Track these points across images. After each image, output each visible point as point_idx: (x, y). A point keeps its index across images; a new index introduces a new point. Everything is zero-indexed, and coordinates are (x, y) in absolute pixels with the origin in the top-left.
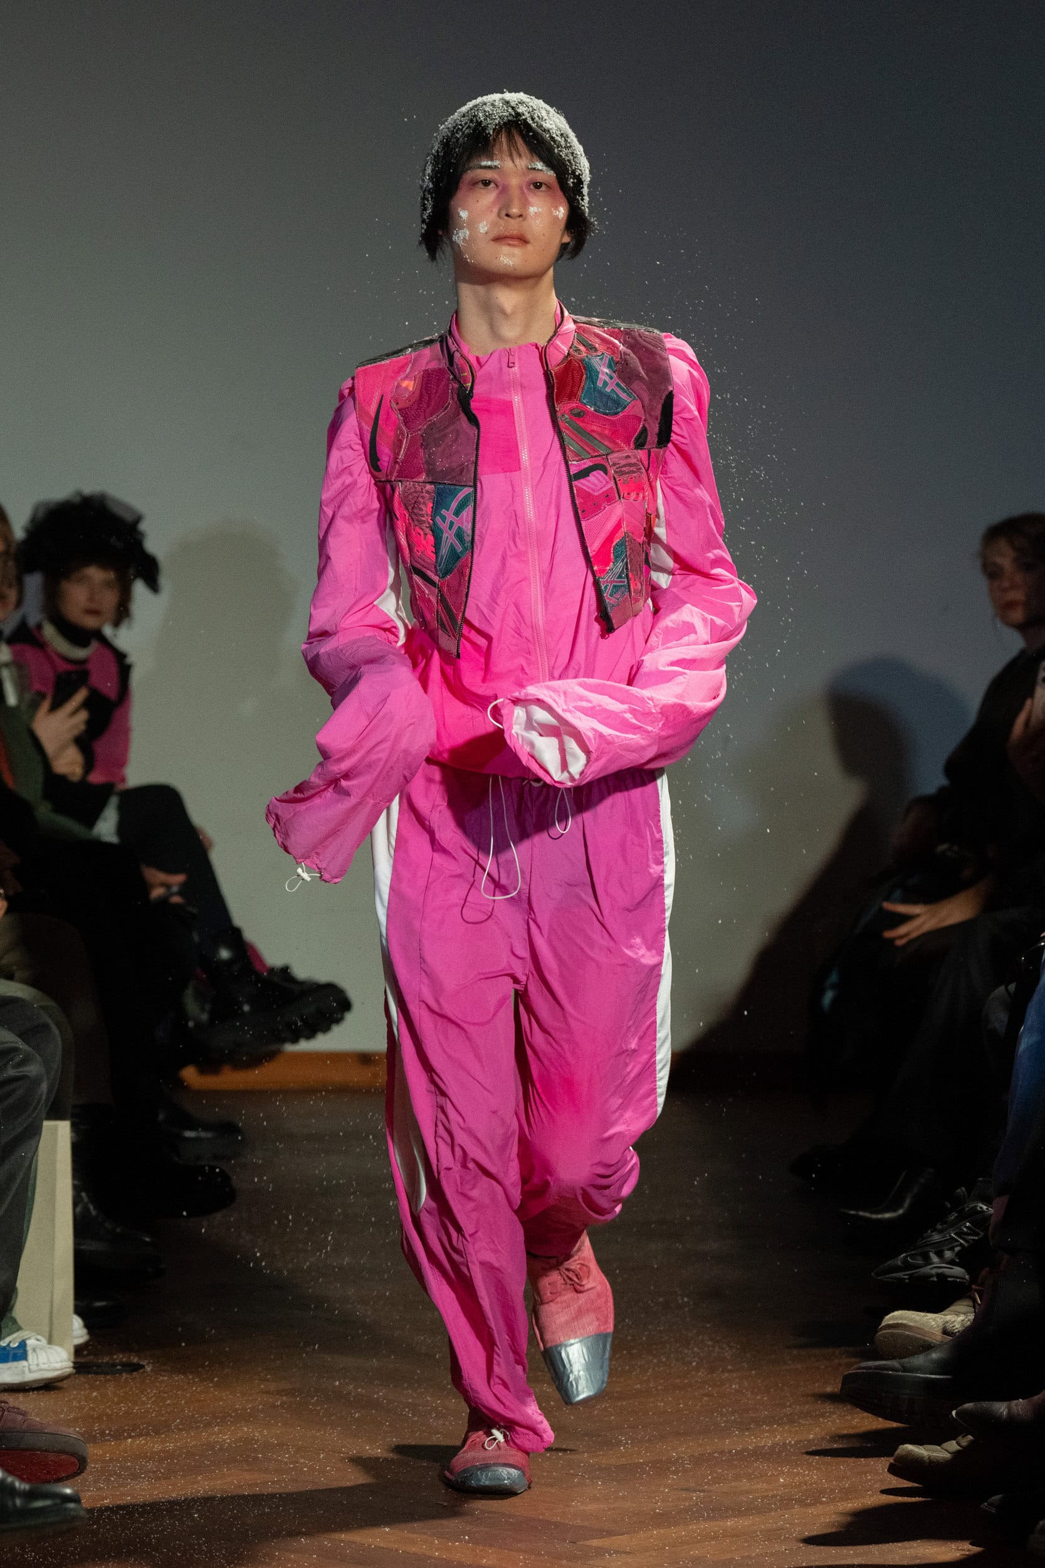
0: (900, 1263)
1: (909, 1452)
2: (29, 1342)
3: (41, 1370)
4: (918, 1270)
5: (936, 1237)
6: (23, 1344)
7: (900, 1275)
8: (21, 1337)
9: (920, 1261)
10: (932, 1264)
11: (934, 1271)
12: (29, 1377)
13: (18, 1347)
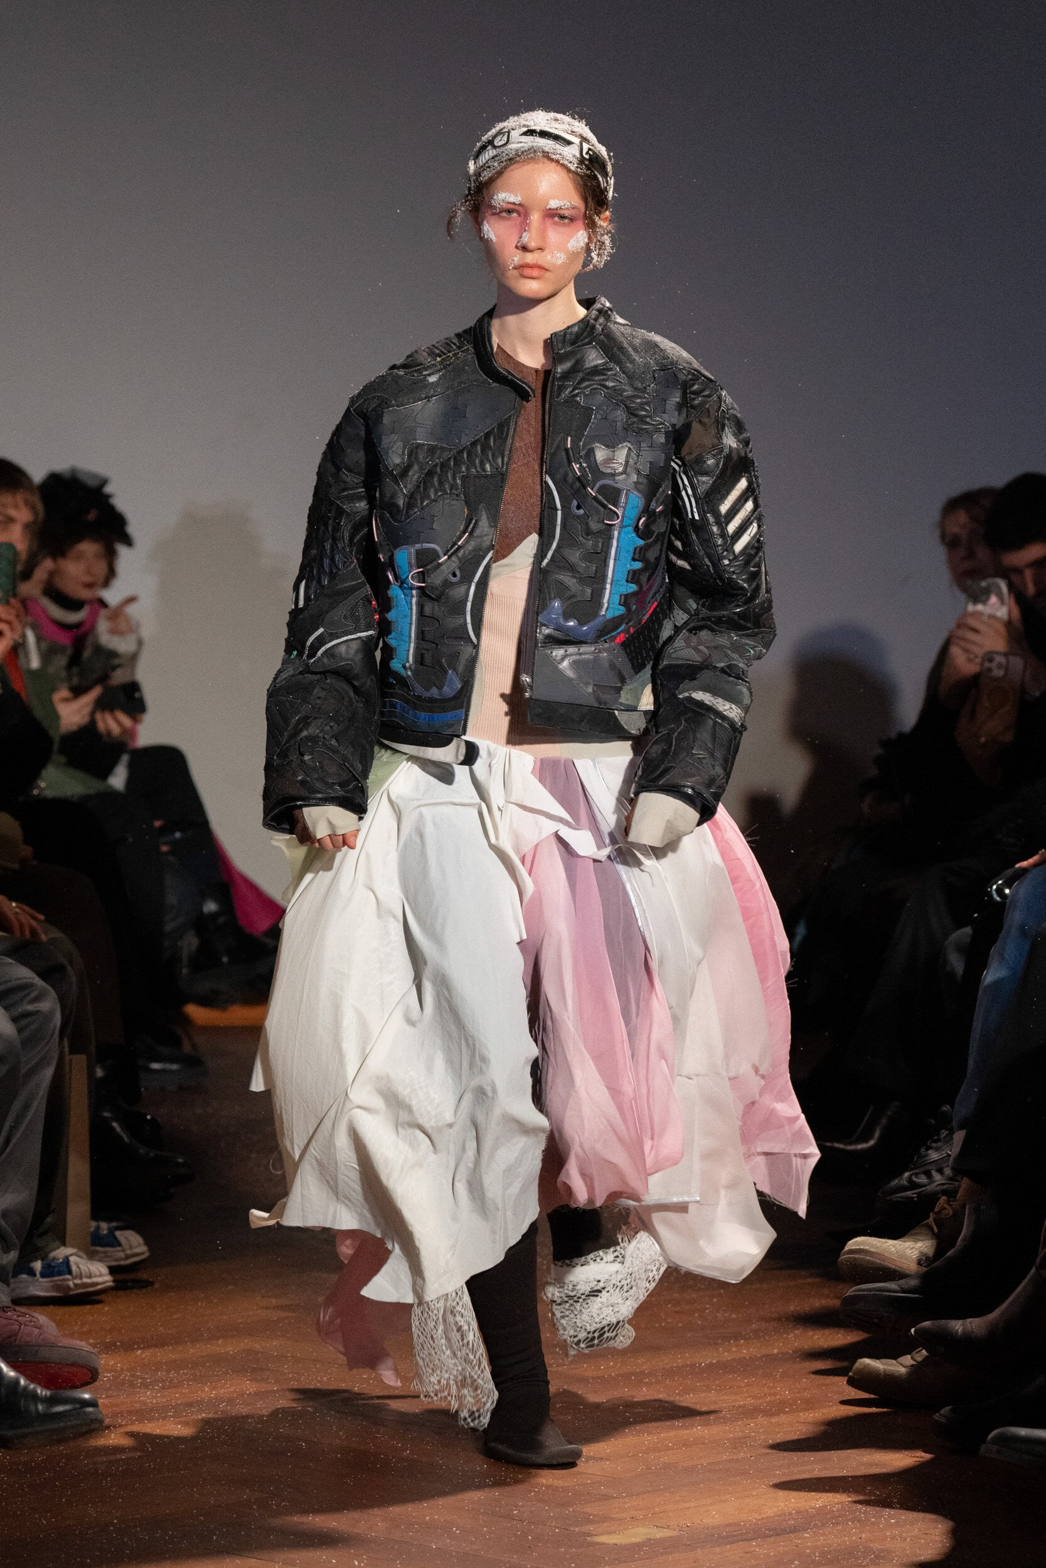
2: (71, 1258)
3: (85, 1284)
6: (66, 1260)
8: (64, 1254)
12: (74, 1289)
13: (62, 1262)
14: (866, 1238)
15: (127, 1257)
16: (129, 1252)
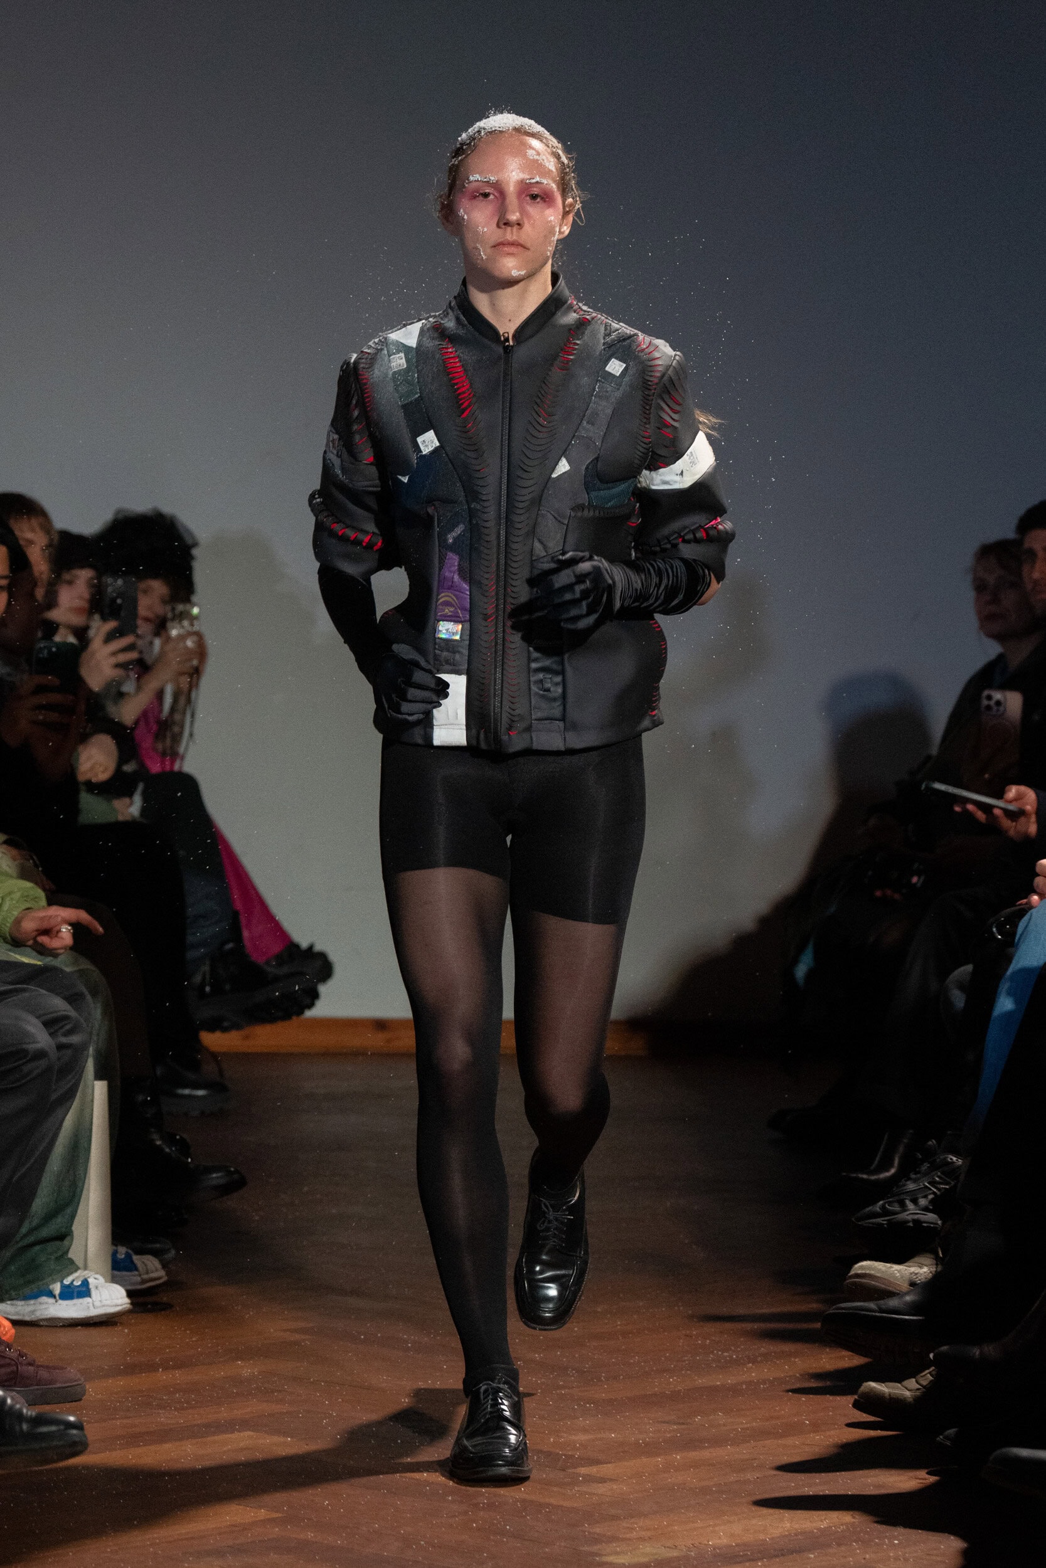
0: (878, 1209)
1: (872, 1389)
2: (91, 1280)
3: (104, 1306)
4: (896, 1216)
5: (911, 1186)
6: (85, 1283)
7: (879, 1220)
8: (84, 1276)
9: (897, 1208)
10: (908, 1210)
11: (910, 1218)
12: (93, 1312)
13: (81, 1285)
14: (874, 1262)
15: (144, 1282)
16: (145, 1277)
